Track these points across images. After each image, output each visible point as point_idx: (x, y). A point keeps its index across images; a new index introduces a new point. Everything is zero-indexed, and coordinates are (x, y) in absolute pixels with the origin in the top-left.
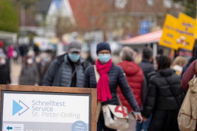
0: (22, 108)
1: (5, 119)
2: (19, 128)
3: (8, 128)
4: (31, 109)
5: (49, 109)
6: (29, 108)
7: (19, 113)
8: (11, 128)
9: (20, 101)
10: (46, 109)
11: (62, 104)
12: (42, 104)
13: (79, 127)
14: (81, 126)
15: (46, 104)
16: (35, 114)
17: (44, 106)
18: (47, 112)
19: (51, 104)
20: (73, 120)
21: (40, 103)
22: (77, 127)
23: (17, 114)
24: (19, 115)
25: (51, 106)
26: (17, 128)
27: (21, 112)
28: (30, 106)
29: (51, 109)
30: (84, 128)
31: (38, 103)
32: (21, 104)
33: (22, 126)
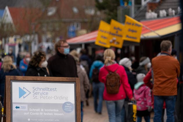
0: (25, 93)
1: (14, 101)
2: (24, 108)
3: (17, 107)
4: (32, 93)
5: (45, 94)
6: (30, 93)
7: (24, 97)
8: (19, 107)
9: (24, 88)
10: (43, 94)
11: (55, 89)
12: (40, 90)
13: (68, 106)
14: (69, 106)
15: (43, 89)
16: (35, 97)
17: (41, 92)
18: (44, 96)
19: (47, 90)
20: (63, 101)
21: (39, 89)
22: (66, 106)
23: (22, 97)
24: (24, 98)
25: (47, 91)
26: (23, 107)
27: (25, 95)
28: (32, 92)
29: (47, 94)
30: (71, 107)
31: (37, 89)
32: (25, 90)
33: (26, 106)
